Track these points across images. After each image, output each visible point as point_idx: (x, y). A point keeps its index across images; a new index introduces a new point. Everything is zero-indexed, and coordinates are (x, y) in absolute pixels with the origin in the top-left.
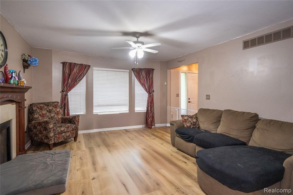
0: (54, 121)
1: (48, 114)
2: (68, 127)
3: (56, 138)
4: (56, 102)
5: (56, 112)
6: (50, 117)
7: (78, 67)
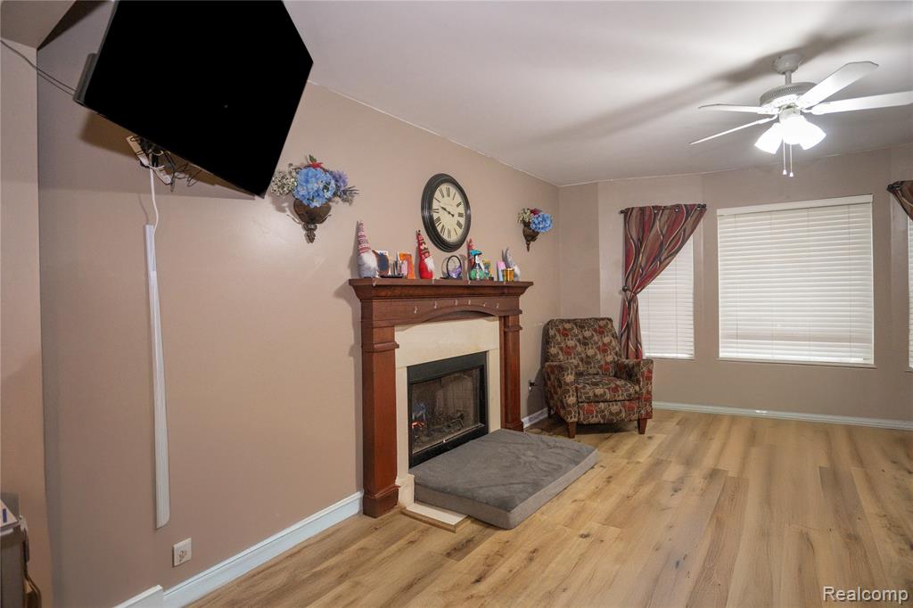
0: (595, 367)
1: (579, 349)
2: (615, 389)
3: (581, 412)
4: (603, 319)
5: (600, 344)
6: (583, 355)
7: (665, 218)
